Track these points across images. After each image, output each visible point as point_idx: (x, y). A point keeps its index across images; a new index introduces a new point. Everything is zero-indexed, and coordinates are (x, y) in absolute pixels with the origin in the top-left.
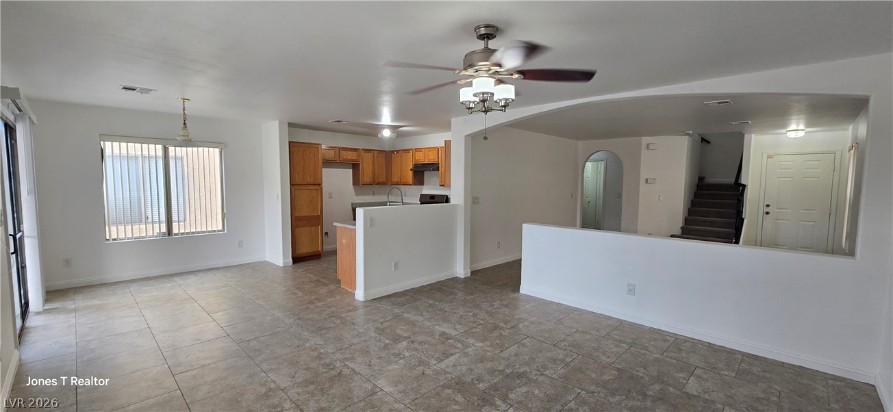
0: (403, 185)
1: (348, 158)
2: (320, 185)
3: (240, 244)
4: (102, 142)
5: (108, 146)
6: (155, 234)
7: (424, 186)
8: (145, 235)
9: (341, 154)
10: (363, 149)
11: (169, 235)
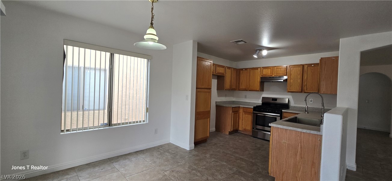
0: (250, 91)
1: (220, 72)
2: (210, 89)
3: (156, 131)
4: (65, 46)
5: (69, 50)
6: (100, 125)
7: (264, 92)
8: (93, 126)
9: (217, 69)
10: (227, 67)
11: (109, 125)
